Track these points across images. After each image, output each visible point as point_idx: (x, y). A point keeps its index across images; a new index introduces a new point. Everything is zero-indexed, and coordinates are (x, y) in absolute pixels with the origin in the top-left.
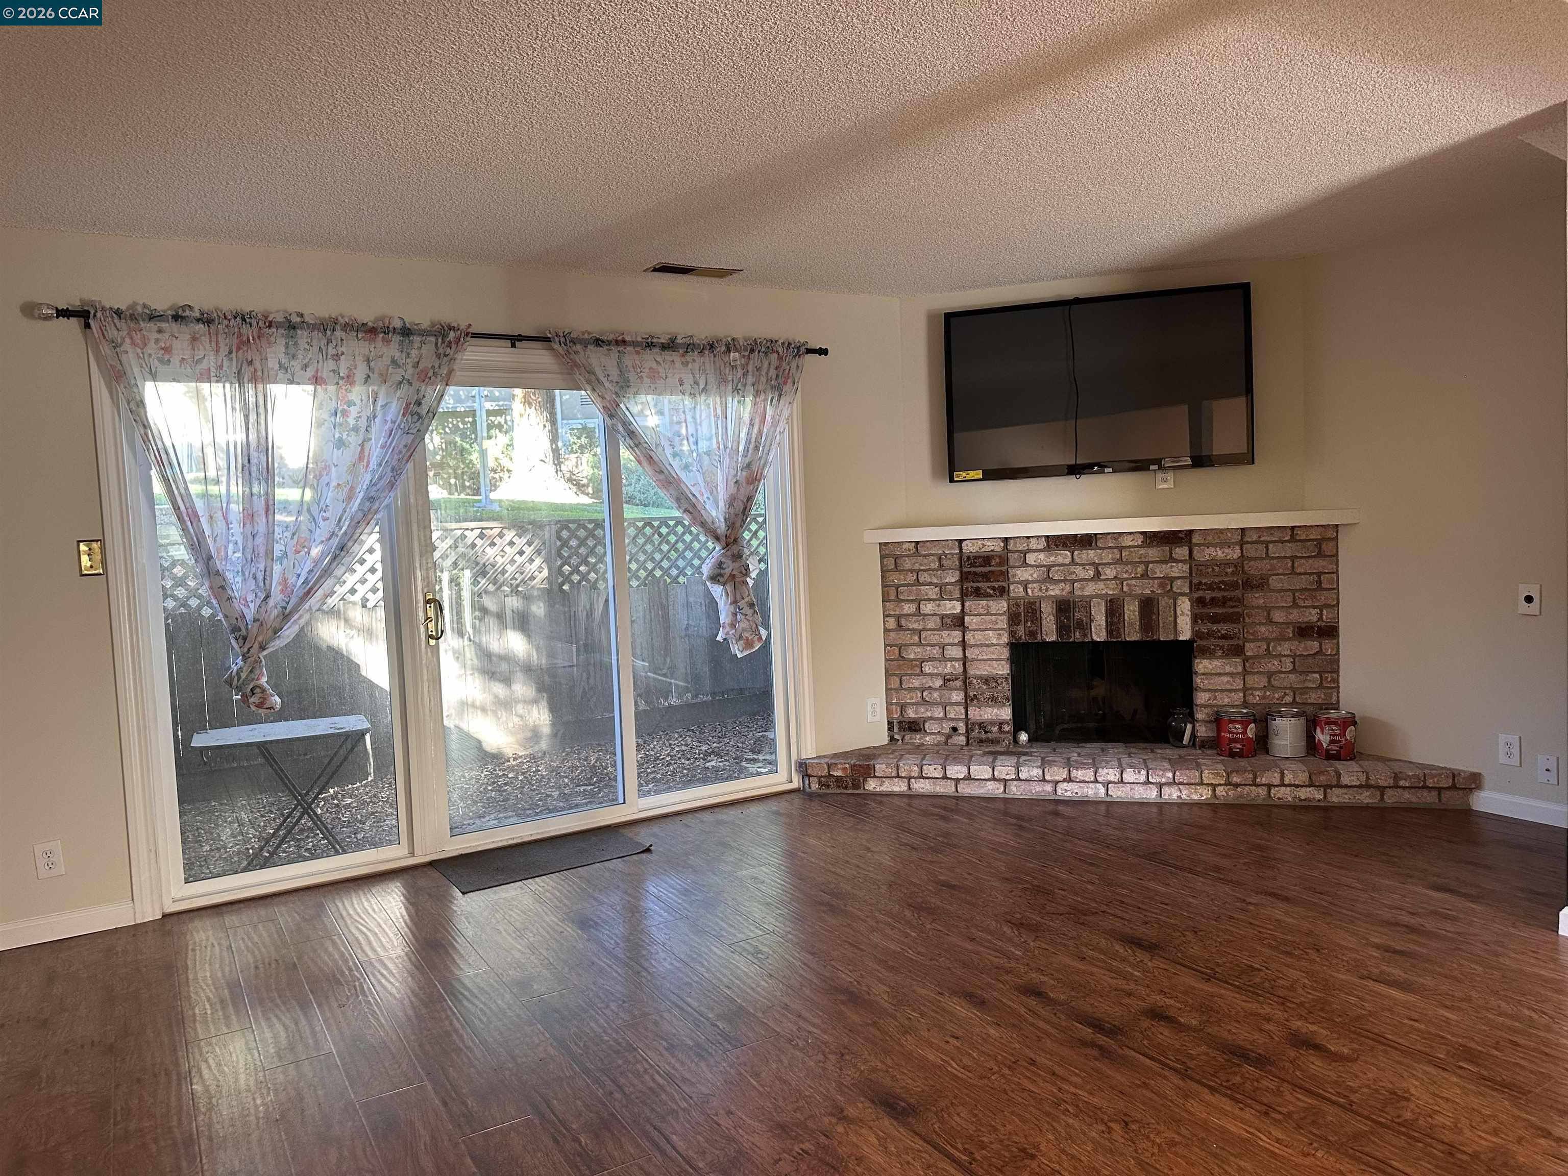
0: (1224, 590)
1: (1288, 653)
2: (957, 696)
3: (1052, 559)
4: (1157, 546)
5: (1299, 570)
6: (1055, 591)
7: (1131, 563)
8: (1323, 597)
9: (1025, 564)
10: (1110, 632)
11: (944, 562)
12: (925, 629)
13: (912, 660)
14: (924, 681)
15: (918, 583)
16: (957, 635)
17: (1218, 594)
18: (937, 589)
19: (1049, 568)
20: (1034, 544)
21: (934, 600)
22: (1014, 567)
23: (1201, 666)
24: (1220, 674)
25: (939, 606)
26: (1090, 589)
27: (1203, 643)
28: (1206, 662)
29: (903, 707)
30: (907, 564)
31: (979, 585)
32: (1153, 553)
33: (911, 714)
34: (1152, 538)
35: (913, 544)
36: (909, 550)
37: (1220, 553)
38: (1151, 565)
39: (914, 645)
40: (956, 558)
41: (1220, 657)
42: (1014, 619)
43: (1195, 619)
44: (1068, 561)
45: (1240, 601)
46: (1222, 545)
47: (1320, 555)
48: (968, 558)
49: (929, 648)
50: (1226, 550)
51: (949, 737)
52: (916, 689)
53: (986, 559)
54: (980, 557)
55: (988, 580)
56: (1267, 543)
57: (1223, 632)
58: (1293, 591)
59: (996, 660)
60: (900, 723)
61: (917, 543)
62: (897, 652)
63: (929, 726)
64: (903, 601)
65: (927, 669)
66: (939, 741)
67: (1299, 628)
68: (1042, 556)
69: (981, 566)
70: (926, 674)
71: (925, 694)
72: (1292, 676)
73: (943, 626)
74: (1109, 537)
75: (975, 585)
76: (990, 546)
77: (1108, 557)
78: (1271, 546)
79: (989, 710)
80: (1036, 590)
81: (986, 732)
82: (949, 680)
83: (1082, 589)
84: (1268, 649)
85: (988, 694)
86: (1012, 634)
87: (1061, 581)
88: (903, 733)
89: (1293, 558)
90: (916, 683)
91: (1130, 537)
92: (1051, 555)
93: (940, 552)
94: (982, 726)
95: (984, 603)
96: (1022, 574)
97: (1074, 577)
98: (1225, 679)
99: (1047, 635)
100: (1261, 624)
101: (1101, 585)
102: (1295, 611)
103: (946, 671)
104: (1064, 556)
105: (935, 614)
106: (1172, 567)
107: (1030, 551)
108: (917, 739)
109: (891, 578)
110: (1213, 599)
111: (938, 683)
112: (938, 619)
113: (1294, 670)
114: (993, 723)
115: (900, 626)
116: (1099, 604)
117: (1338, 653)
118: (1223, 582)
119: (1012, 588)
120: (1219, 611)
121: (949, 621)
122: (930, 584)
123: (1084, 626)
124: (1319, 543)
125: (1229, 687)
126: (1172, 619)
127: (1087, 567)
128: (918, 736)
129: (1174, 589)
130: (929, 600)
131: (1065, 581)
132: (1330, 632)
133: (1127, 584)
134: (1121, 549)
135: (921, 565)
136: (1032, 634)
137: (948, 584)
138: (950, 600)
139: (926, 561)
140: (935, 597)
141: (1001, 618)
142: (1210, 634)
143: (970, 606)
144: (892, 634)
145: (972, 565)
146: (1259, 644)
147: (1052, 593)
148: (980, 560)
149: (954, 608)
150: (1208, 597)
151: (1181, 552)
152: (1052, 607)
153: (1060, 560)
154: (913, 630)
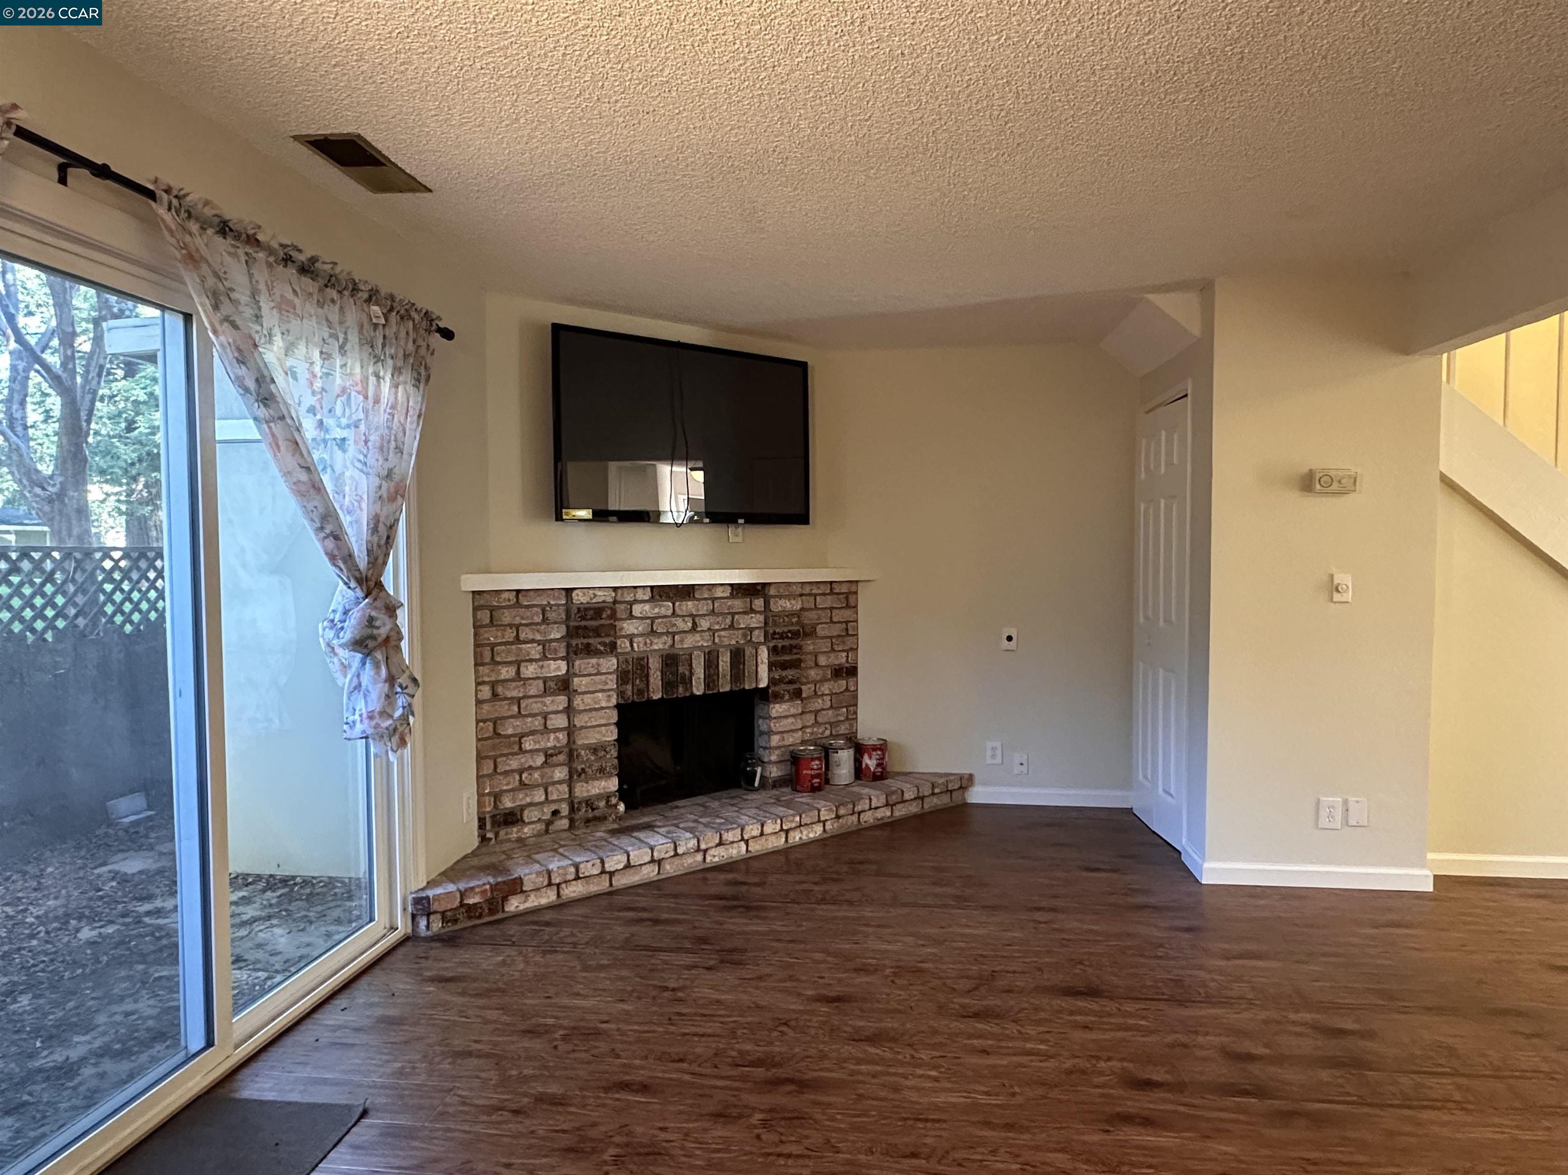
0: (791, 638)
1: (827, 692)
2: (560, 773)
3: (656, 610)
4: (742, 597)
5: (835, 619)
6: (659, 644)
7: (722, 614)
8: (850, 642)
9: (631, 616)
10: (707, 685)
11: (548, 615)
12: (525, 697)
13: (511, 736)
14: (523, 760)
15: (518, 640)
16: (561, 701)
17: (786, 643)
18: (541, 647)
19: (653, 619)
20: (640, 595)
21: (536, 660)
22: (622, 619)
23: (774, 711)
24: (786, 717)
25: (542, 667)
26: (690, 641)
27: (777, 689)
28: (777, 706)
29: (497, 797)
30: (507, 617)
31: (591, 641)
32: (738, 604)
33: (508, 803)
34: (738, 590)
35: (514, 593)
36: (509, 600)
37: (788, 604)
38: (736, 617)
39: (512, 717)
40: (562, 610)
41: (787, 701)
42: (623, 677)
43: (771, 666)
44: (670, 612)
45: (799, 647)
46: (789, 597)
47: (848, 606)
48: (579, 609)
49: (530, 719)
50: (793, 602)
51: (549, 823)
52: (513, 771)
53: (597, 611)
54: (590, 609)
55: (599, 636)
56: (815, 595)
57: (790, 677)
58: (831, 638)
59: (605, 725)
60: (493, 817)
61: (518, 592)
62: (491, 729)
63: (528, 815)
64: (499, 663)
65: (527, 745)
66: (539, 831)
67: (835, 669)
68: (647, 607)
69: (591, 619)
70: (526, 752)
71: (524, 776)
72: (830, 712)
73: (546, 692)
74: (705, 587)
75: (585, 641)
76: (602, 596)
77: (704, 607)
78: (818, 598)
79: (596, 783)
80: (641, 645)
81: (593, 809)
82: (551, 755)
83: (682, 641)
84: (815, 691)
85: (596, 766)
86: (621, 694)
87: (663, 634)
88: (497, 829)
89: (831, 609)
90: (514, 764)
91: (721, 589)
92: (656, 606)
93: (545, 603)
94: (589, 803)
95: (594, 661)
96: (630, 627)
97: (674, 629)
98: (791, 720)
99: (653, 692)
100: (811, 668)
101: (697, 637)
102: (832, 655)
103: (549, 745)
104: (666, 607)
105: (538, 678)
106: (752, 618)
107: (636, 601)
108: (514, 832)
109: (486, 635)
110: (783, 647)
111: (540, 760)
112: (541, 682)
113: (831, 707)
114: (599, 797)
115: (495, 695)
116: (699, 656)
117: (857, 690)
118: (790, 631)
119: (619, 642)
120: (787, 658)
121: (552, 684)
122: (533, 641)
123: (687, 681)
124: (847, 596)
125: (793, 727)
126: (754, 668)
127: (686, 619)
128: (515, 830)
129: (753, 639)
130: (531, 660)
131: (668, 633)
132: (852, 671)
133: (719, 636)
134: (714, 600)
135: (522, 618)
136: (640, 692)
137: (552, 641)
138: (555, 659)
139: (529, 614)
140: (538, 657)
141: (610, 677)
142: (781, 681)
143: (580, 665)
144: (486, 707)
145: (583, 618)
146: (809, 686)
147: (656, 647)
148: (592, 612)
149: (558, 669)
150: (780, 645)
151: (759, 603)
152: (658, 662)
153: (663, 611)
154: (512, 698)
